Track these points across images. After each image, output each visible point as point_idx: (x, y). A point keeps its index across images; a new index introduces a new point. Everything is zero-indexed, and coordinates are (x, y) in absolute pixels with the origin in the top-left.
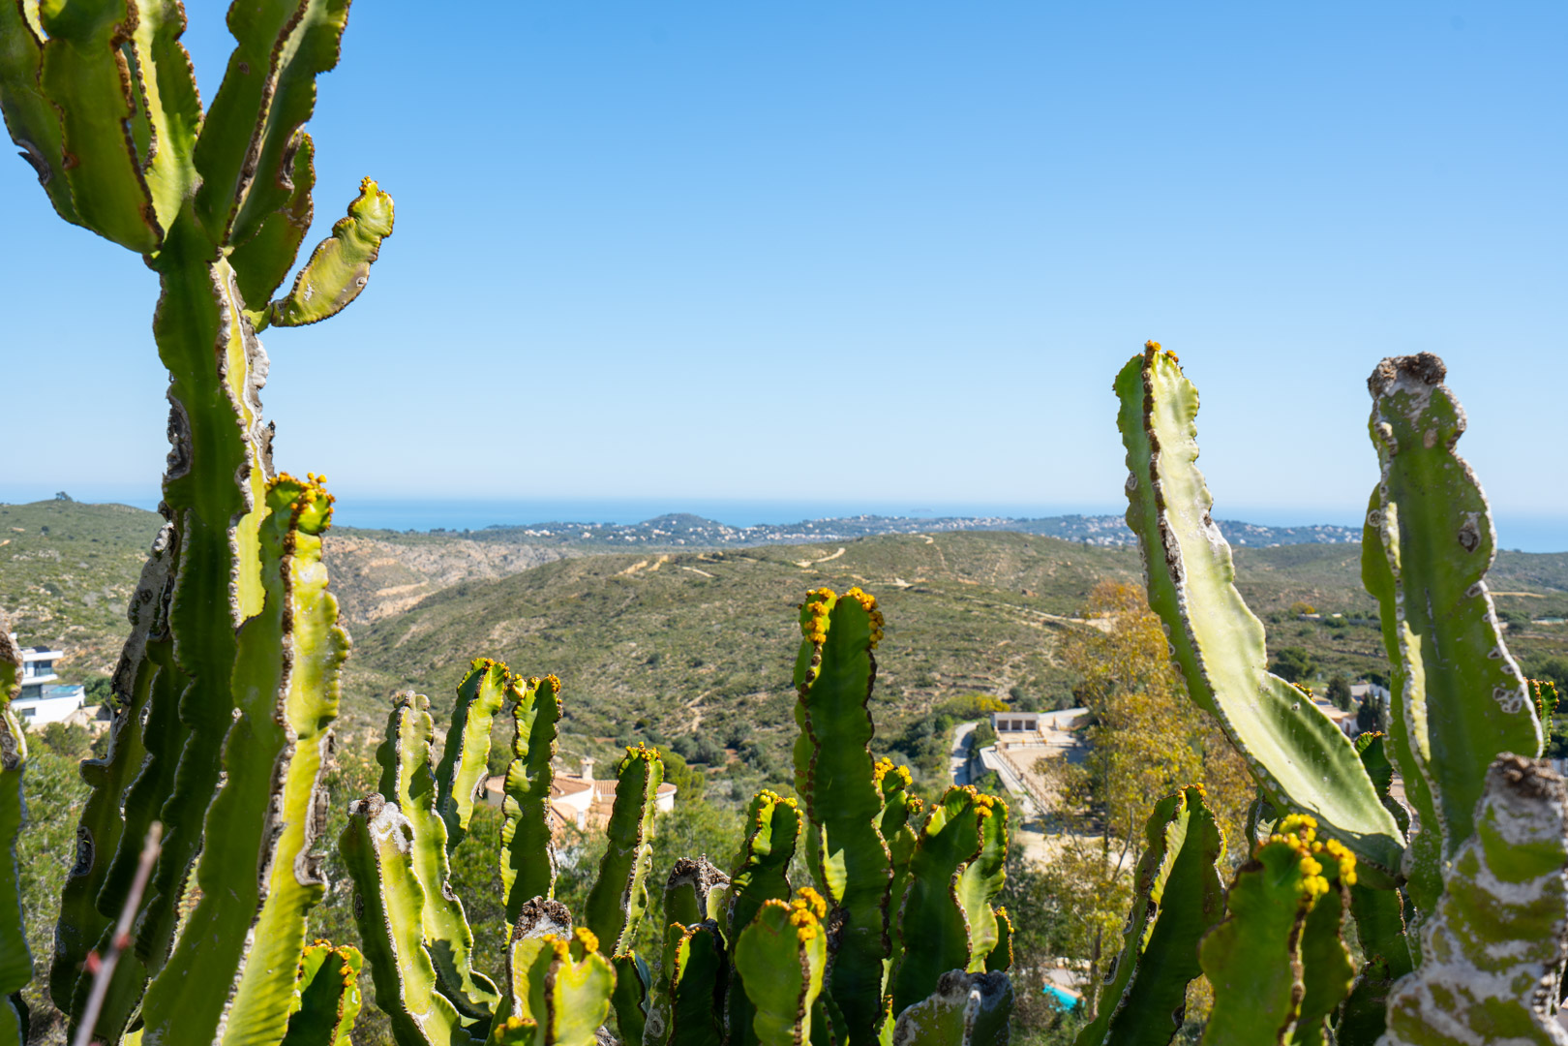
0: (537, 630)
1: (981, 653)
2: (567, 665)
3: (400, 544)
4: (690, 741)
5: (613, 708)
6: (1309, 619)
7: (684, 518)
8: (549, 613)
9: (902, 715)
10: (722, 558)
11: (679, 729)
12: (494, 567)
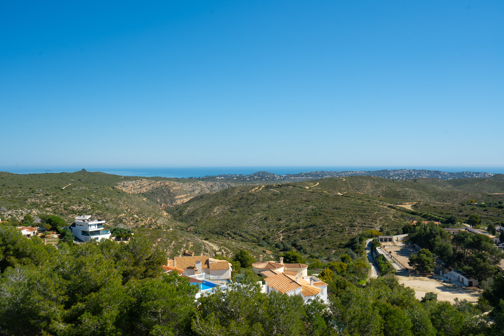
0: (227, 209)
1: (369, 216)
2: (239, 220)
3: (181, 182)
4: (280, 244)
5: (255, 233)
6: (474, 205)
7: (264, 173)
8: (231, 204)
9: (346, 236)
10: (281, 186)
11: (276, 240)
12: (208, 189)
